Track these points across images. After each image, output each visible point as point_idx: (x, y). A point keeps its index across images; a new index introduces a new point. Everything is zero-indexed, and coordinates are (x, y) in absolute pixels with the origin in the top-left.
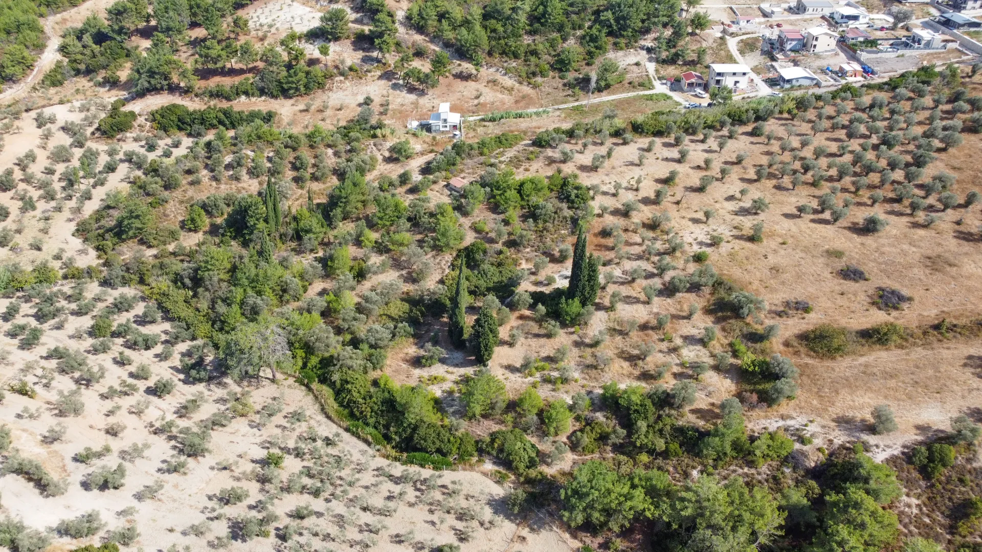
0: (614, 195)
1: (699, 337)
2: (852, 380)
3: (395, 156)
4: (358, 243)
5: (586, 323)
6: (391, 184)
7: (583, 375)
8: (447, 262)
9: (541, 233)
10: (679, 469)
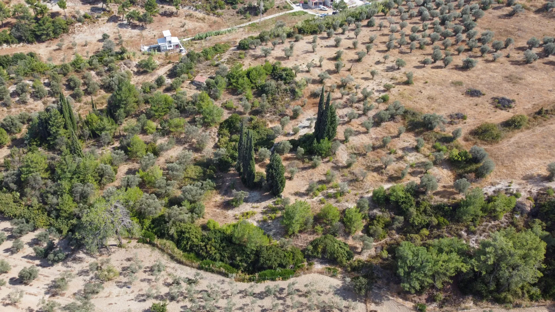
0: (308, 72)
1: (411, 147)
2: (515, 152)
3: (141, 70)
4: (144, 132)
5: (334, 154)
6: (151, 87)
7: (351, 188)
8: (215, 133)
9: (273, 102)
10: (453, 233)
